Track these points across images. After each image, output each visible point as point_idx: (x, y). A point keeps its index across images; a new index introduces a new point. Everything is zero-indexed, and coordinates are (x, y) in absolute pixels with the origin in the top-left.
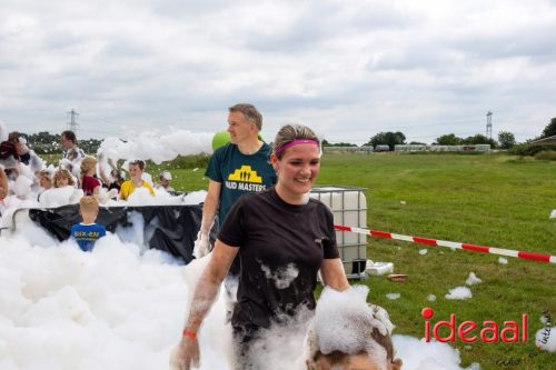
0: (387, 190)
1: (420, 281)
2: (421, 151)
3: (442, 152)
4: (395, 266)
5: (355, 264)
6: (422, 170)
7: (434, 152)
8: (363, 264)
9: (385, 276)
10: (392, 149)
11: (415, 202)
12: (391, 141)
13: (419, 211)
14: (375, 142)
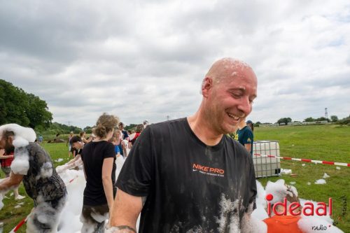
0: (286, 141)
1: (303, 177)
2: (298, 125)
3: (307, 125)
4: (293, 171)
5: (276, 170)
6: (299, 132)
7: (304, 125)
8: (279, 170)
9: (288, 175)
10: (286, 124)
11: (298, 145)
12: (286, 121)
13: (300, 149)
14: (279, 122)
